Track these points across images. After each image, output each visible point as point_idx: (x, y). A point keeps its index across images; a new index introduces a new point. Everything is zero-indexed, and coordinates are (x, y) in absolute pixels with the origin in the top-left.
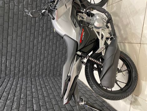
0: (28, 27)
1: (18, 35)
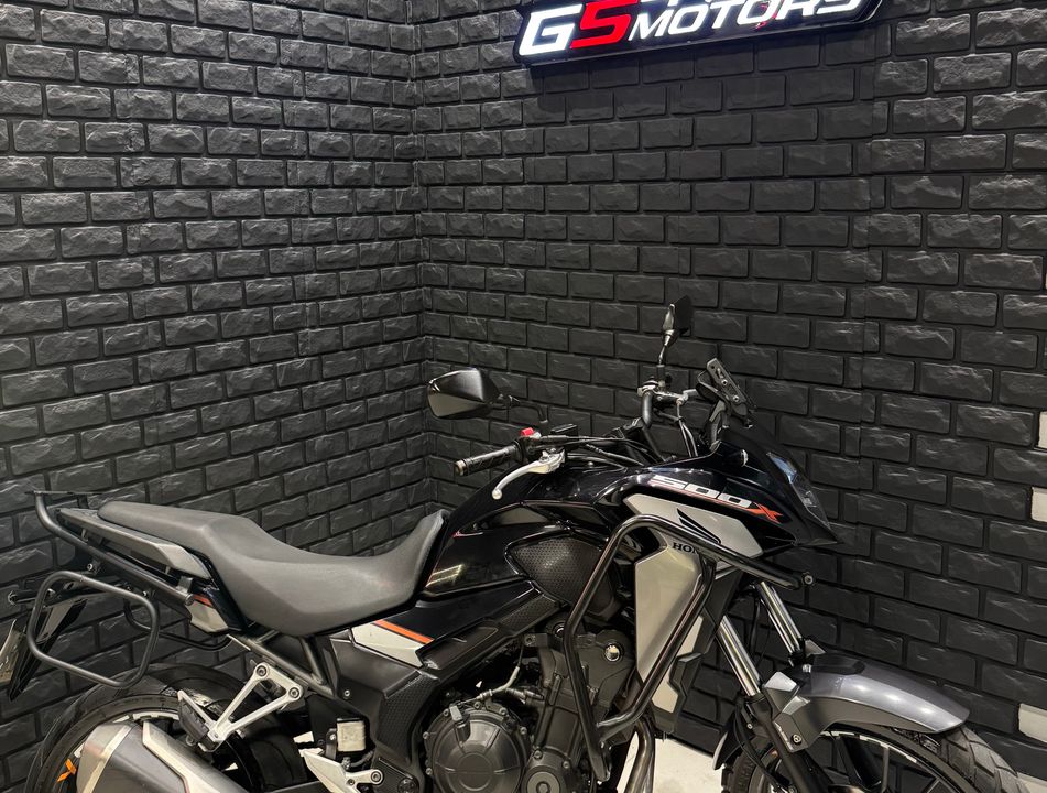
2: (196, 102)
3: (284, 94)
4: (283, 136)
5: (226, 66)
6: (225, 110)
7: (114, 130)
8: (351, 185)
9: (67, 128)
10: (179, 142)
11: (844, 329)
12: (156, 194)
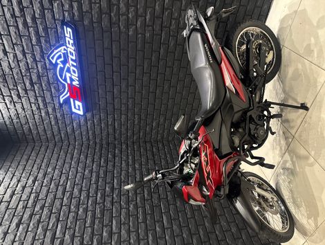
2: (92, 192)
3: (91, 172)
4: (101, 172)
5: (84, 185)
6: (94, 185)
7: (98, 211)
8: (114, 157)
9: (97, 222)
10: (102, 196)
11: (148, 35)
12: (114, 201)
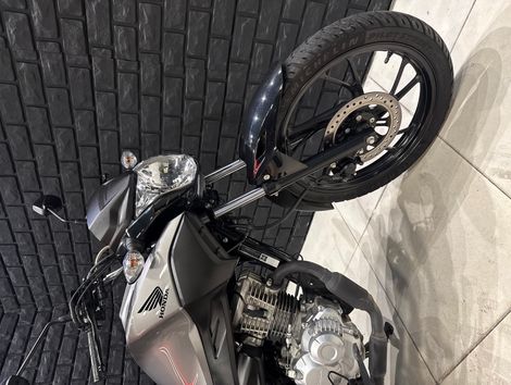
0: (60, 151)
1: (22, 188)
